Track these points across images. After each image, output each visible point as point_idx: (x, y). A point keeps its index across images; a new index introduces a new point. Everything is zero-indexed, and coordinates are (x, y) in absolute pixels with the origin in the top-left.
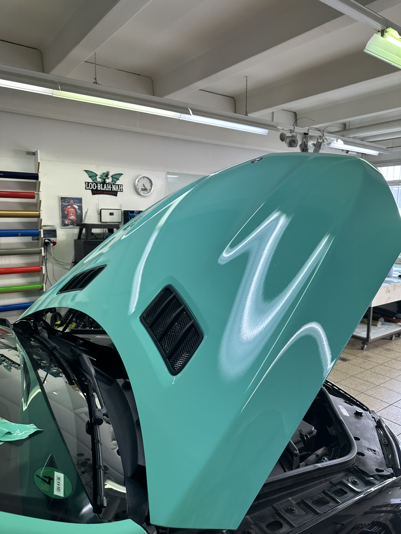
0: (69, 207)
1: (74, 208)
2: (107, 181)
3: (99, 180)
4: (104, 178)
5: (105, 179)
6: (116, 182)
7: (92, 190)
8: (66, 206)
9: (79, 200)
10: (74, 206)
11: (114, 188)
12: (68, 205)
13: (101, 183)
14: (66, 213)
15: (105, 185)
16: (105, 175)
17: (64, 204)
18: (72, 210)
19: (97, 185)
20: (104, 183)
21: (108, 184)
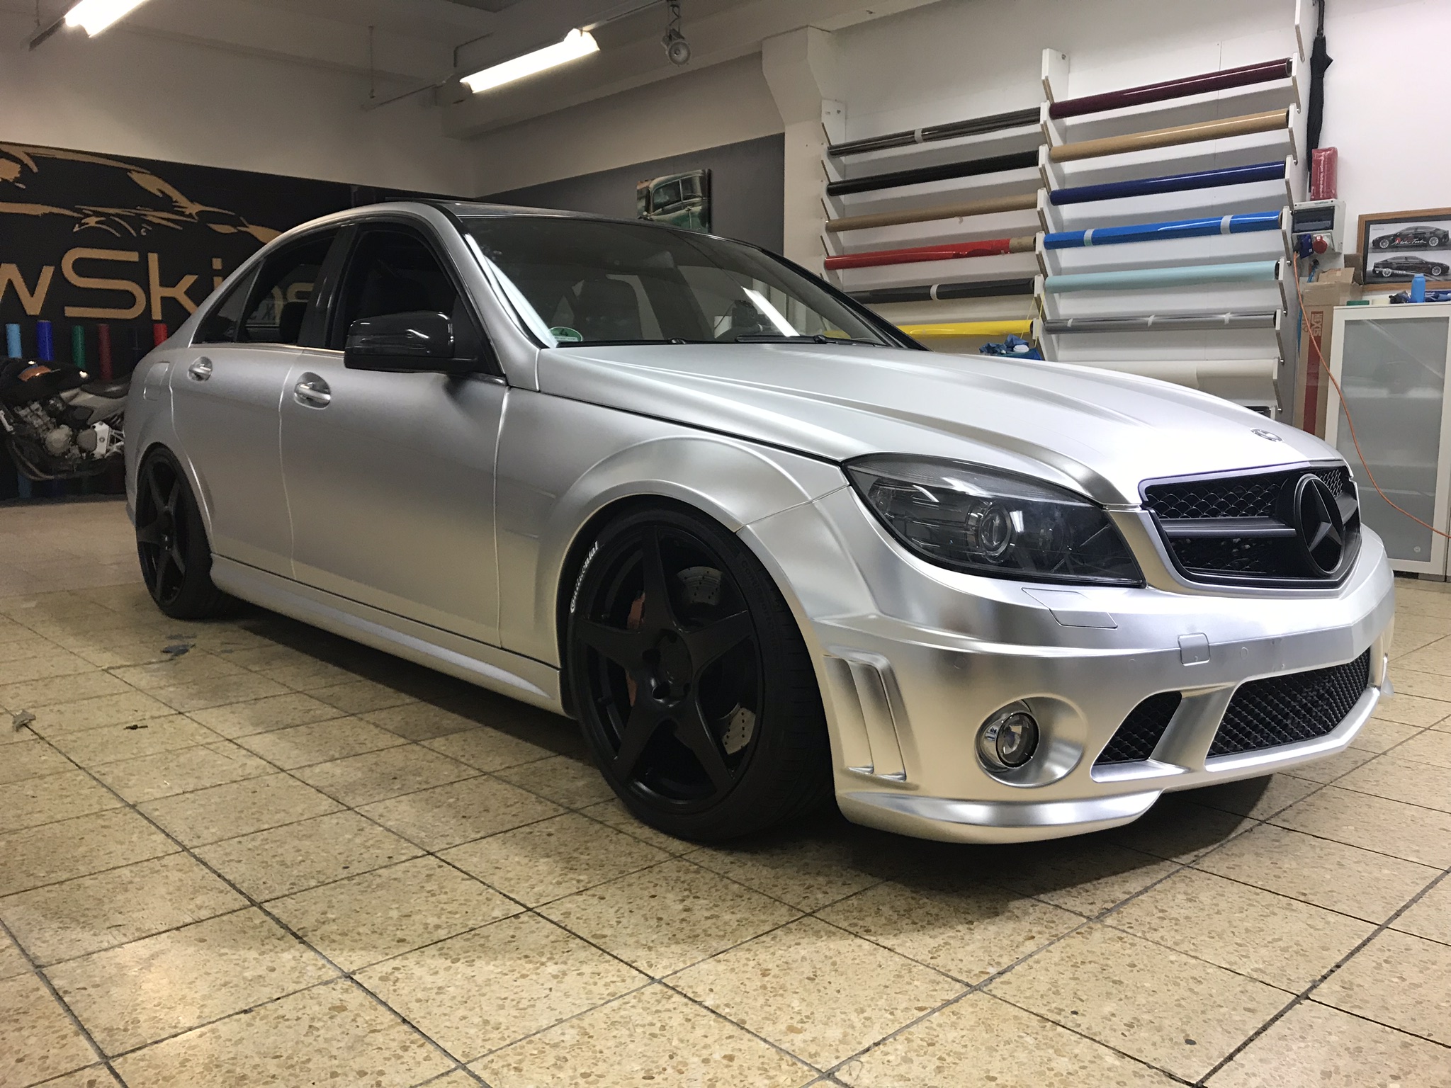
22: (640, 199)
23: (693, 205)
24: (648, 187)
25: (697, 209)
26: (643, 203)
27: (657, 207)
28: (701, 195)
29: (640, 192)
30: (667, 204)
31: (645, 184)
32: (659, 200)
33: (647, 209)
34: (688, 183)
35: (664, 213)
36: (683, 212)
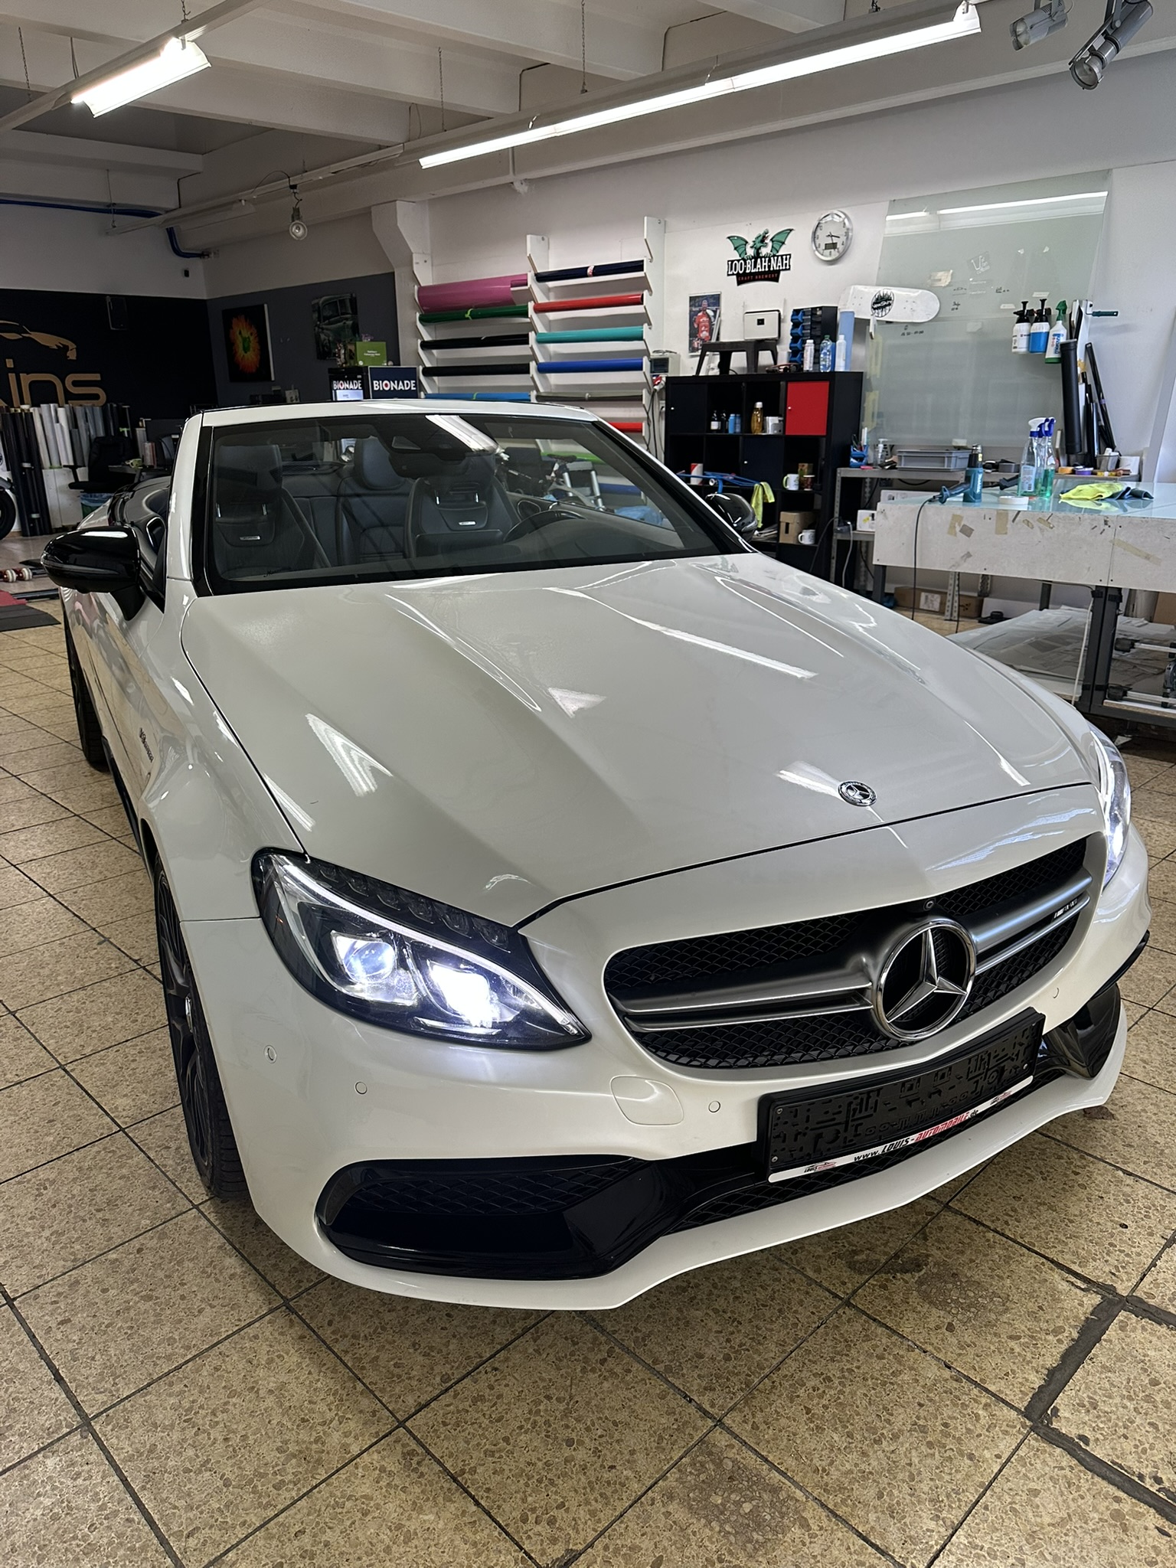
0: (700, 314)
1: (708, 316)
2: (764, 251)
3: (751, 252)
4: (758, 245)
5: (760, 248)
6: (778, 252)
7: (738, 275)
8: (696, 313)
9: (715, 300)
10: (708, 311)
11: (774, 266)
12: (700, 311)
13: (753, 258)
14: (696, 326)
15: (759, 260)
16: (760, 238)
17: (694, 309)
18: (705, 319)
19: (745, 264)
20: (757, 256)
21: (764, 257)
22: (314, 311)
23: (347, 319)
24: (318, 303)
25: (350, 323)
26: (316, 315)
27: (326, 318)
28: (350, 312)
29: (313, 306)
30: (331, 317)
31: (316, 301)
32: (327, 313)
33: (320, 321)
34: (342, 302)
35: (330, 324)
36: (341, 324)
